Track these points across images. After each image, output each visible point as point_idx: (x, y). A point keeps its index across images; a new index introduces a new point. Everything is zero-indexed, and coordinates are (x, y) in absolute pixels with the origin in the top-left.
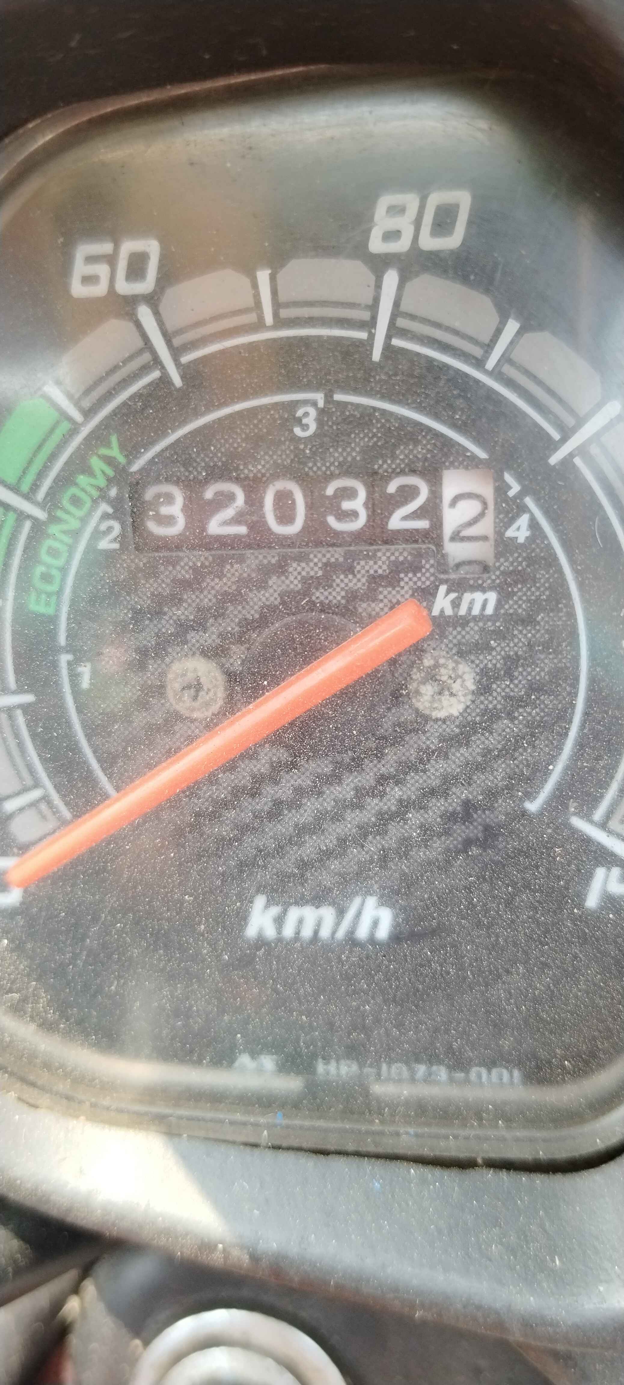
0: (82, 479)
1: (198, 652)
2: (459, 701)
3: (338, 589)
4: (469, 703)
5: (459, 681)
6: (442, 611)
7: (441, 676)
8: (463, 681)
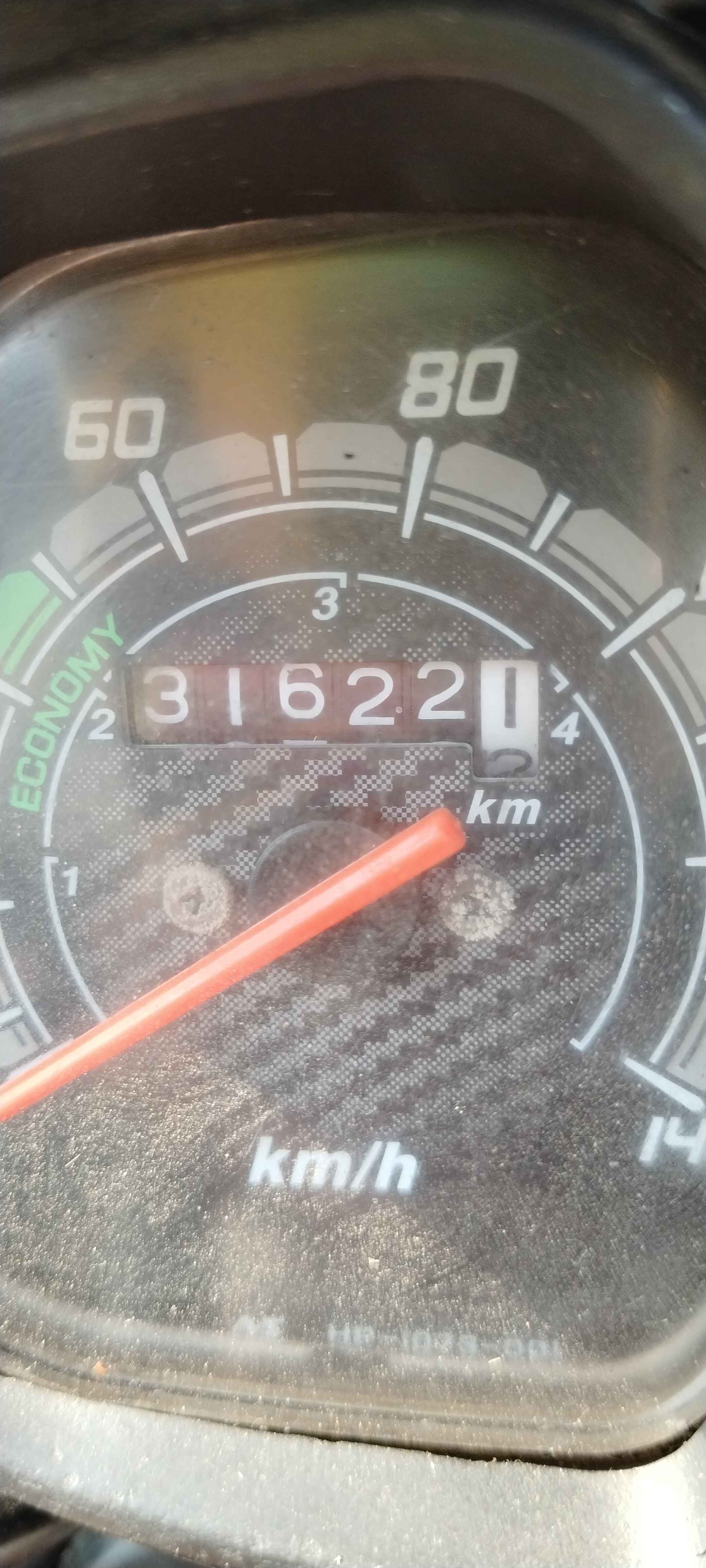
2: (496, 924)
4: (507, 926)
5: (496, 901)
6: (478, 818)
7: (476, 893)
8: (501, 900)
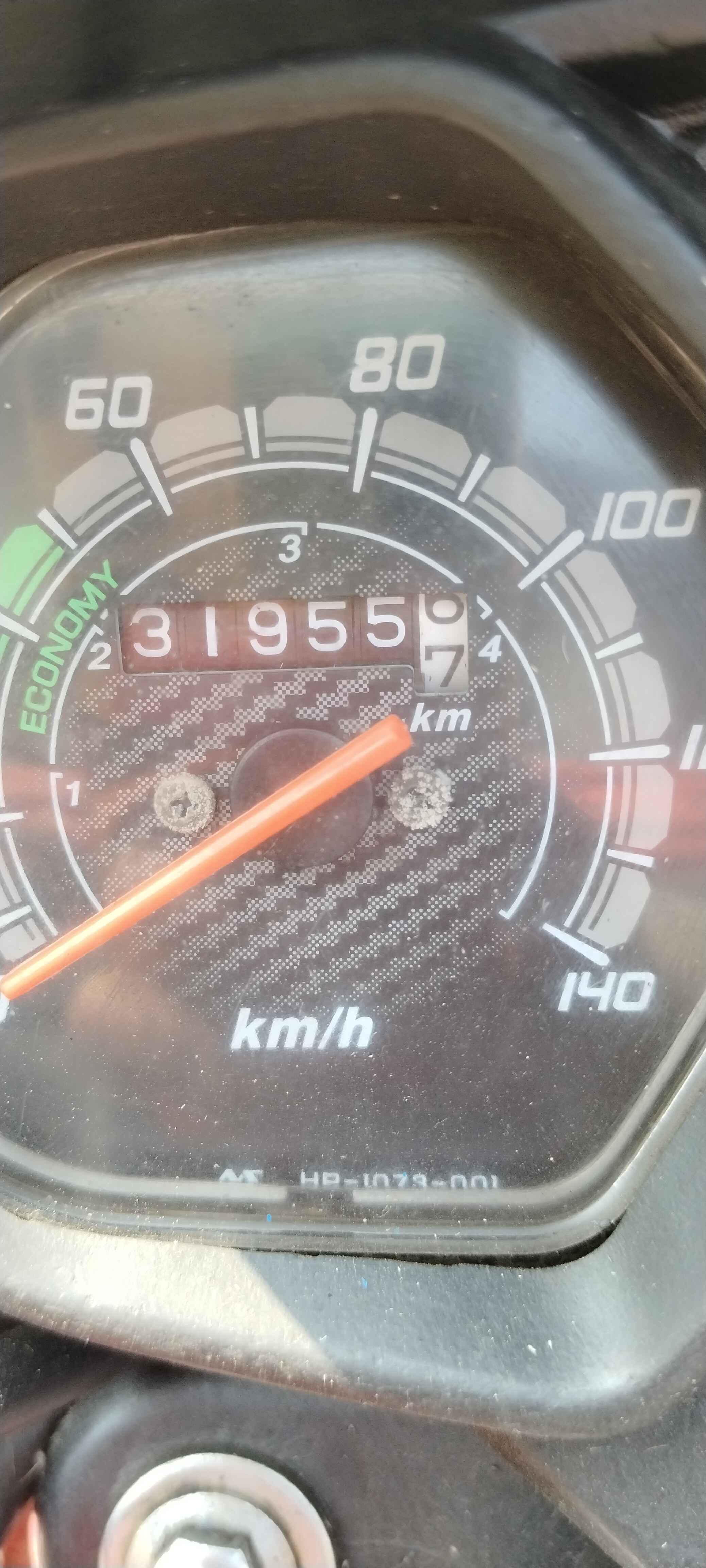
0: (74, 603)
1: (185, 769)
2: (437, 813)
3: (321, 707)
4: (446, 815)
5: (437, 793)
6: (420, 727)
7: (420, 788)
8: (441, 794)
